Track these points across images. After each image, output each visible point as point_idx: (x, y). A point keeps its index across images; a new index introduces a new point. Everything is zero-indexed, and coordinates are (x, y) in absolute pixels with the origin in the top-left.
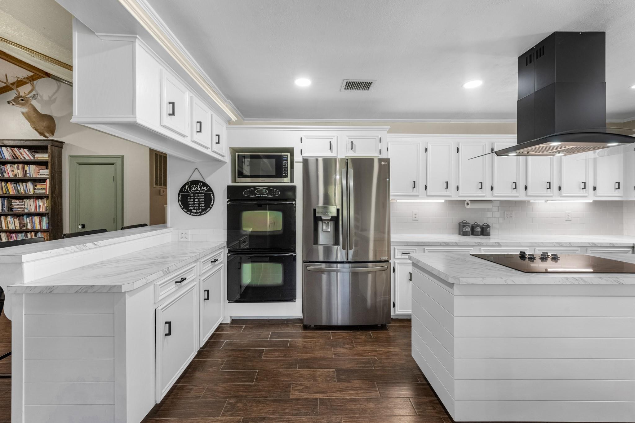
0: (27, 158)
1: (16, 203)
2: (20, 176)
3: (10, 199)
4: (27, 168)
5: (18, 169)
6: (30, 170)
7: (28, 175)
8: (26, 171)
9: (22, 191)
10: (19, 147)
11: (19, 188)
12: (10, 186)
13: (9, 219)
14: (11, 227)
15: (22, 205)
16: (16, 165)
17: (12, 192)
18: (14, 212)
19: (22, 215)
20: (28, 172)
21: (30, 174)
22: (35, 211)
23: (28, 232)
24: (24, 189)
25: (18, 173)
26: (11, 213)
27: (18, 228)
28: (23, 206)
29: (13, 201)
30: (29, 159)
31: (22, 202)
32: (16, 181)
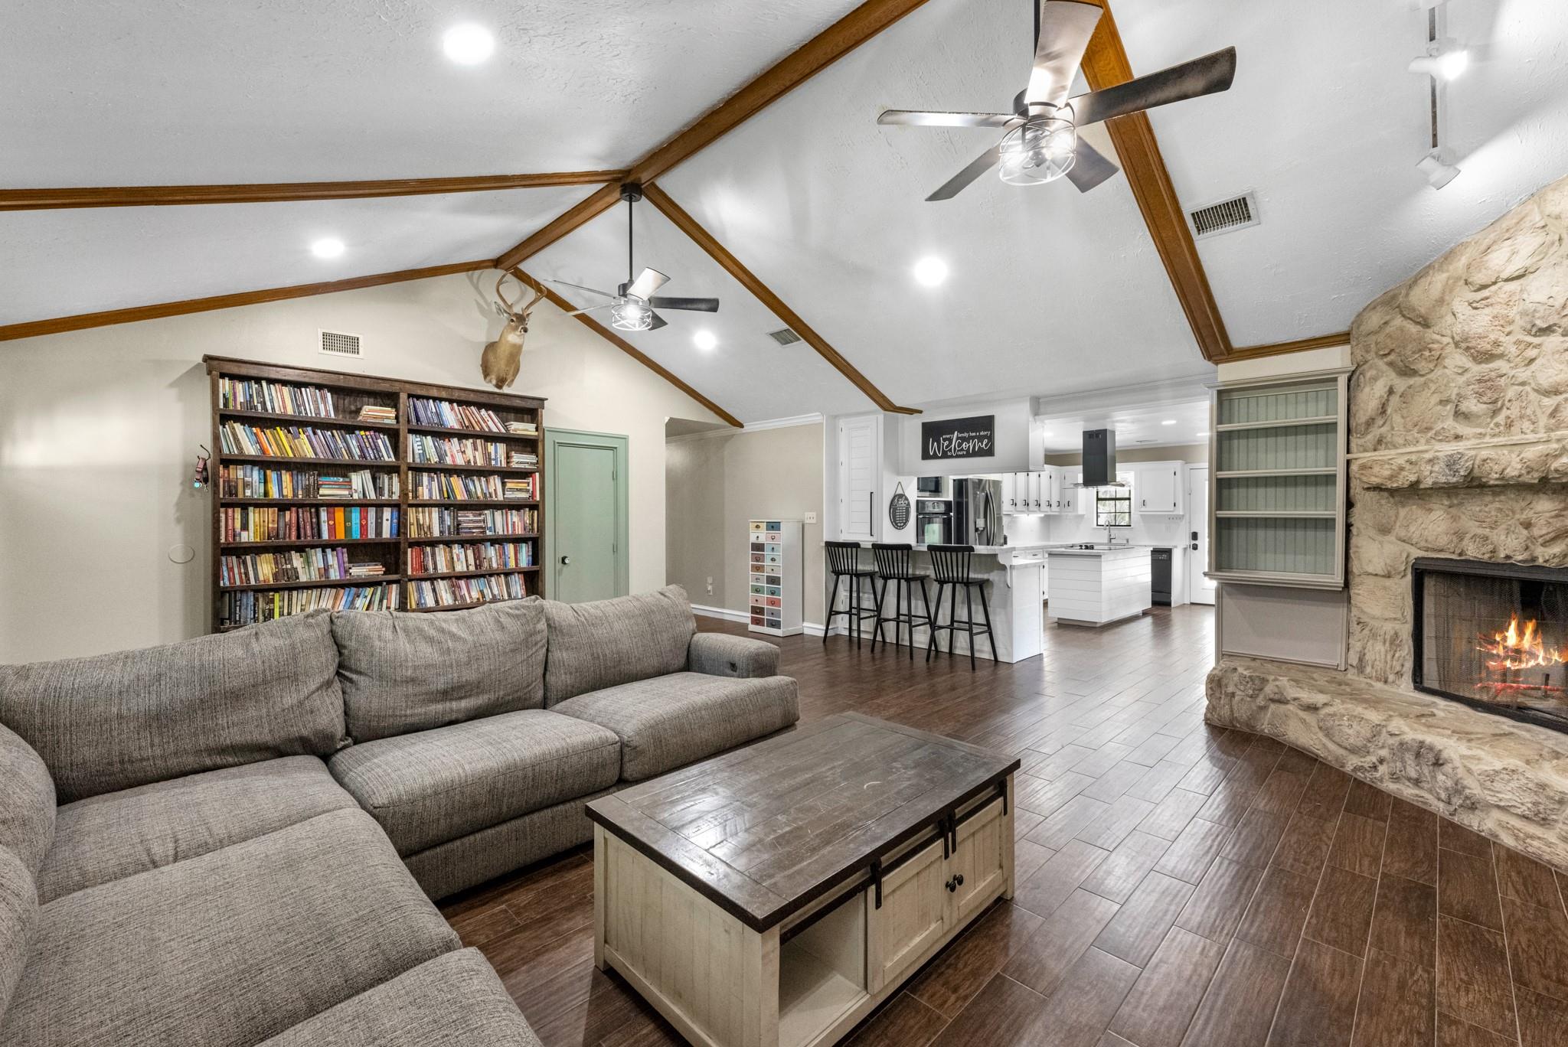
0: (495, 430)
1: (468, 518)
2: (479, 464)
3: (455, 510)
4: (491, 448)
5: (476, 449)
6: (496, 452)
7: (493, 463)
8: (490, 454)
9: (479, 493)
10: (480, 406)
11: (471, 487)
12: (457, 482)
13: (457, 550)
14: (460, 568)
15: (480, 521)
16: (471, 440)
17: (461, 496)
18: (464, 536)
19: (482, 541)
20: (493, 457)
21: (496, 459)
22: (505, 533)
23: (491, 575)
24: (482, 490)
25: (475, 457)
26: (457, 537)
27: (472, 568)
28: (482, 524)
29: (460, 513)
30: (497, 431)
31: (480, 515)
32: (467, 472)
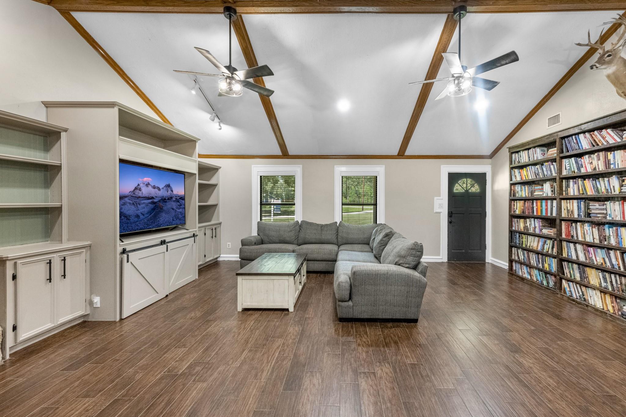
0: (611, 141)
1: (595, 207)
2: (601, 170)
3: (587, 201)
4: (610, 156)
5: (599, 159)
6: (614, 158)
7: (612, 166)
8: (609, 161)
9: (603, 190)
10: (600, 129)
11: (598, 186)
12: (588, 184)
13: (587, 226)
14: (589, 239)
15: (603, 209)
16: (596, 154)
17: (590, 192)
18: (593, 219)
19: (604, 224)
20: (612, 162)
21: (614, 164)
22: (622, 219)
23: (611, 249)
24: (605, 187)
25: (598, 165)
26: (589, 219)
27: (597, 241)
28: (605, 212)
29: (591, 203)
30: (614, 142)
31: (603, 205)
32: (595, 176)
